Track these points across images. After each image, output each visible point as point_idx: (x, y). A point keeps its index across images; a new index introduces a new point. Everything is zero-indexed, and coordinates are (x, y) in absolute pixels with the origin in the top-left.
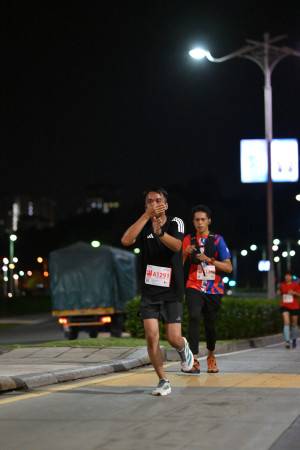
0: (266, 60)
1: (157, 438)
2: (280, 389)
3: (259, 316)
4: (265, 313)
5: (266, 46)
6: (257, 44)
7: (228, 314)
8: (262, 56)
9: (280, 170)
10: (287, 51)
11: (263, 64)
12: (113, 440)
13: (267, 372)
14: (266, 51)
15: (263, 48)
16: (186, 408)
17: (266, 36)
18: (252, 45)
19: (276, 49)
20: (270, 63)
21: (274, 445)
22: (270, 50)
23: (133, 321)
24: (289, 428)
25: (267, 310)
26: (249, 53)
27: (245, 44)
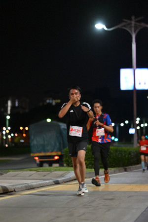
0: (133, 29)
1: (79, 216)
2: (139, 191)
3: (130, 156)
4: (132, 154)
5: (133, 23)
6: (129, 21)
7: (114, 155)
8: (131, 27)
9: (140, 84)
10: (143, 25)
11: (131, 31)
12: (58, 217)
13: (133, 183)
14: (133, 25)
15: (131, 24)
16: (93, 201)
17: (133, 18)
18: (126, 22)
19: (138, 24)
20: (135, 31)
21: (137, 219)
22: (135, 25)
23: (67, 158)
24: (144, 211)
25: (133, 153)
26: (124, 26)
27: (123, 21)
